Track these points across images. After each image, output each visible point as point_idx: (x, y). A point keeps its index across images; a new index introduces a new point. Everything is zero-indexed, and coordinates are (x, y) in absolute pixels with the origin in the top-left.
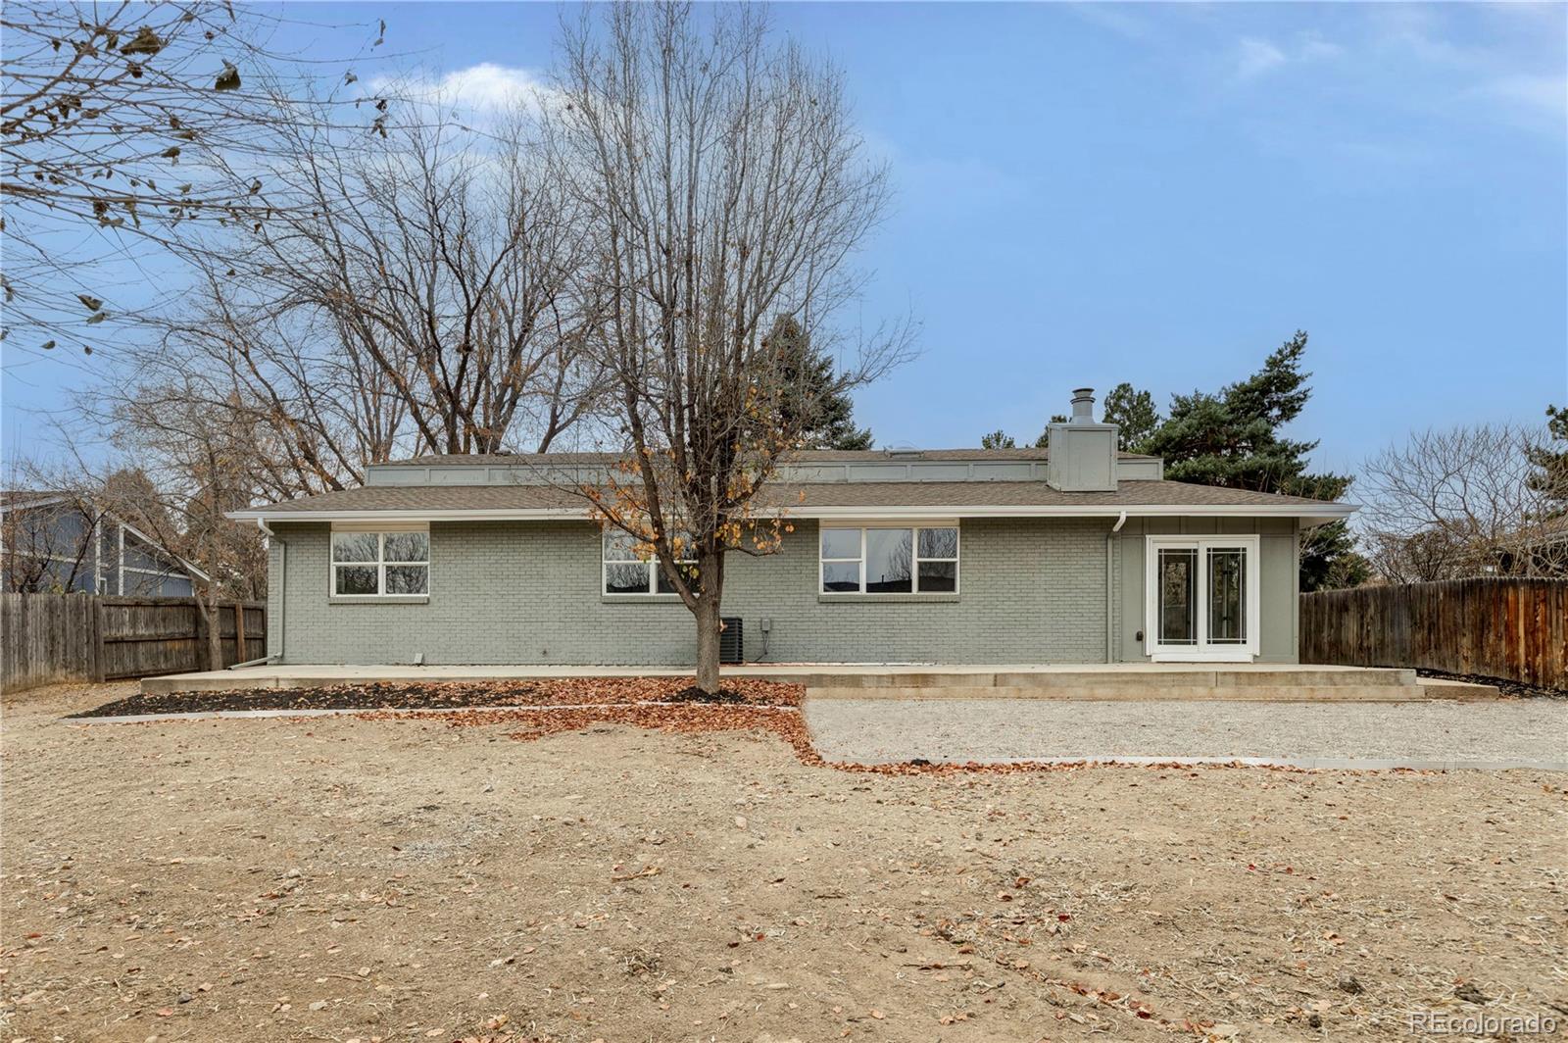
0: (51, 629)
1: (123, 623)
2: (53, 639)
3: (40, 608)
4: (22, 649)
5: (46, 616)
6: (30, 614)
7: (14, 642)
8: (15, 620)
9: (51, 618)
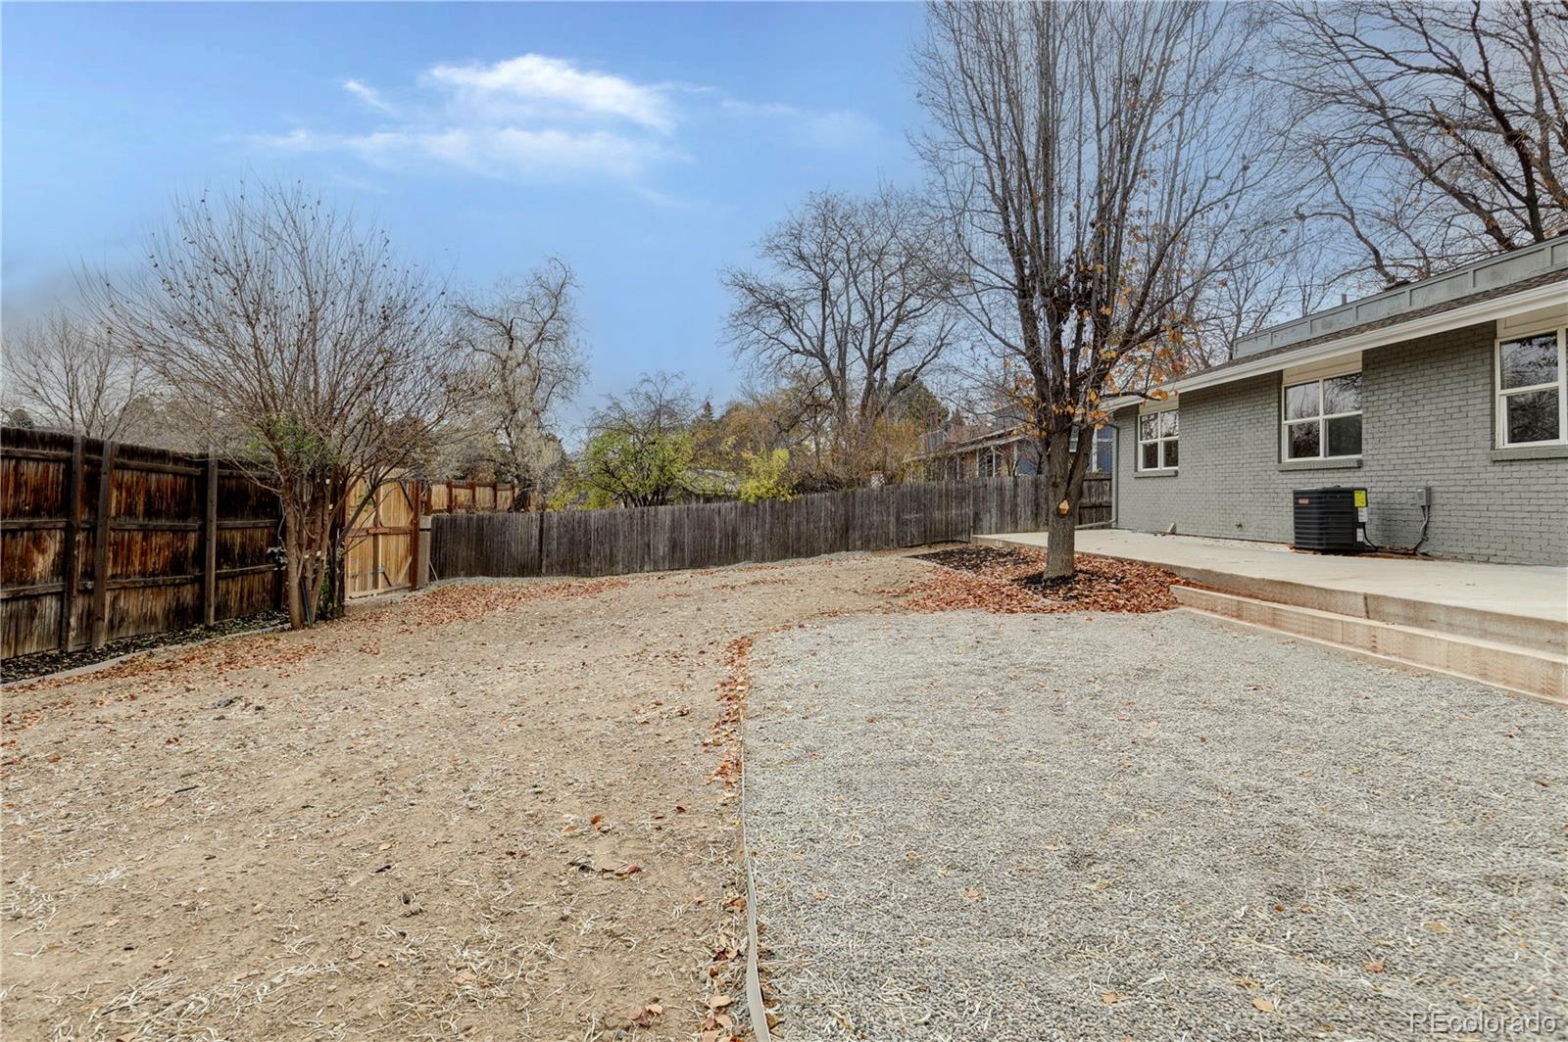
0: (1036, 499)
1: (1103, 493)
2: (1037, 505)
3: (1028, 485)
4: (1014, 512)
5: (1032, 490)
6: (1019, 489)
7: (1008, 508)
8: (1008, 494)
9: (1036, 491)
